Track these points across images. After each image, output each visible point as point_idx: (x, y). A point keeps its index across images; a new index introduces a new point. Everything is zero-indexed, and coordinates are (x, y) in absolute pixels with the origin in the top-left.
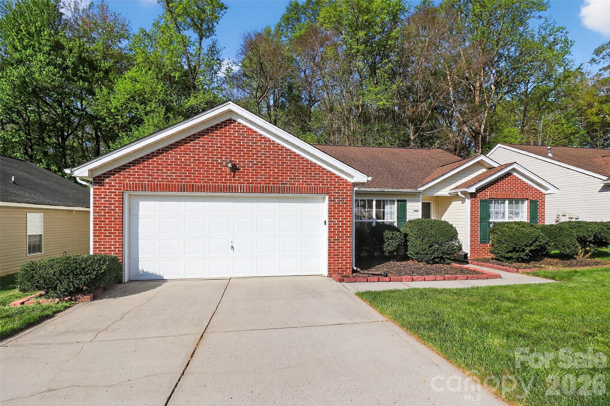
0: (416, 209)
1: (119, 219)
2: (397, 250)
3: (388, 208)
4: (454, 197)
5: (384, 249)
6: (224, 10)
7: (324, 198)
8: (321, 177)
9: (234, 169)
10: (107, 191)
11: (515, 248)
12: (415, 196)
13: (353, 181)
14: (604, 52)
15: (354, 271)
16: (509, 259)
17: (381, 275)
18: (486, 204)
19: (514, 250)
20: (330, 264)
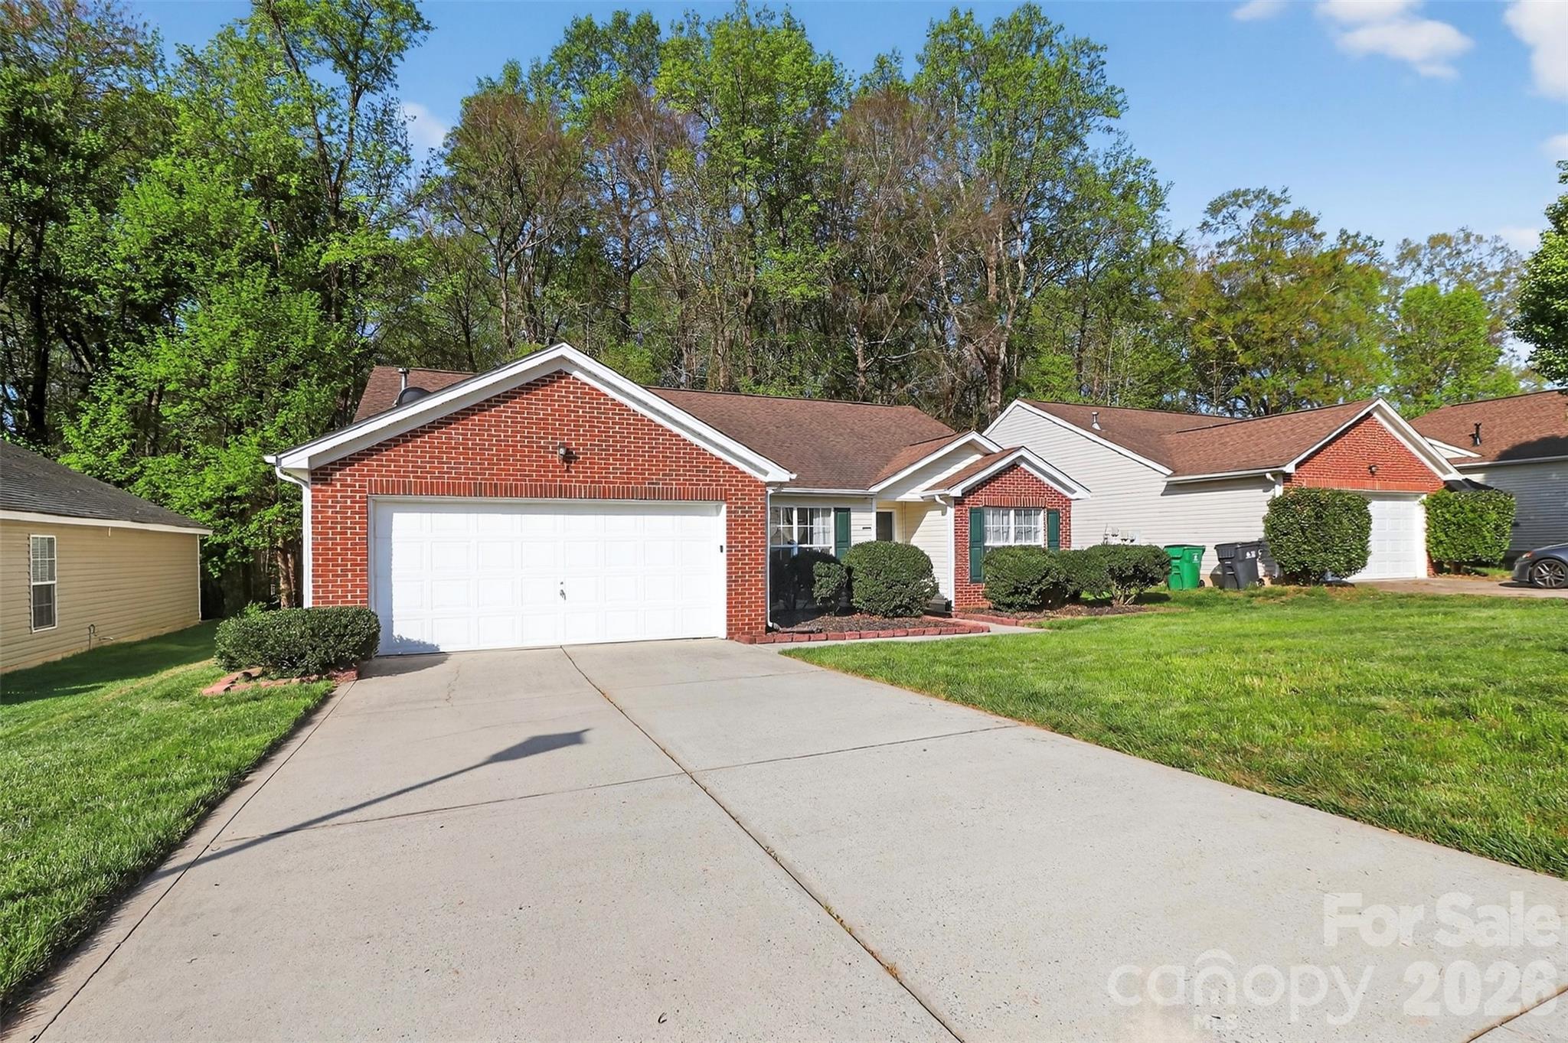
0: (866, 523)
1: (363, 544)
2: (836, 596)
3: (818, 523)
4: (929, 504)
5: (815, 595)
6: (423, 33)
7: (718, 510)
8: (714, 472)
9: (569, 457)
10: (339, 495)
11: (1016, 588)
12: (865, 501)
13: (767, 479)
14: (1225, 210)
15: (769, 630)
16: (1010, 606)
17: (813, 632)
18: (977, 518)
19: (1016, 591)
20: (729, 617)
